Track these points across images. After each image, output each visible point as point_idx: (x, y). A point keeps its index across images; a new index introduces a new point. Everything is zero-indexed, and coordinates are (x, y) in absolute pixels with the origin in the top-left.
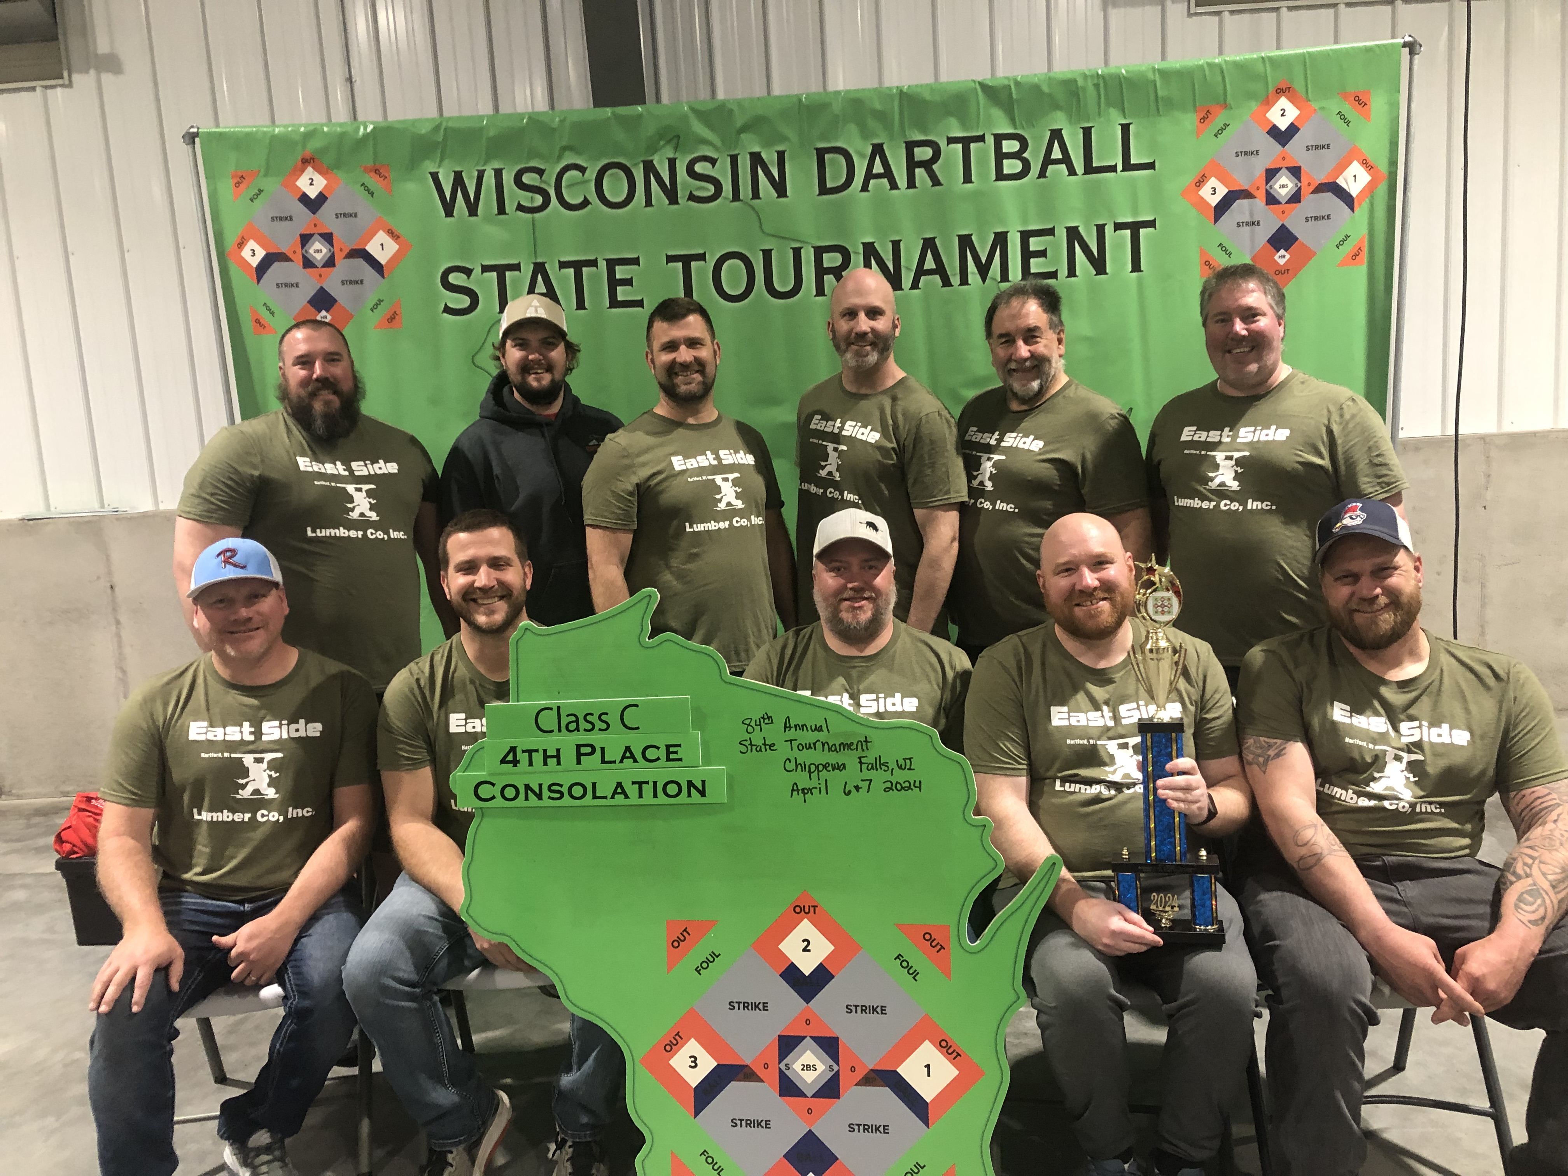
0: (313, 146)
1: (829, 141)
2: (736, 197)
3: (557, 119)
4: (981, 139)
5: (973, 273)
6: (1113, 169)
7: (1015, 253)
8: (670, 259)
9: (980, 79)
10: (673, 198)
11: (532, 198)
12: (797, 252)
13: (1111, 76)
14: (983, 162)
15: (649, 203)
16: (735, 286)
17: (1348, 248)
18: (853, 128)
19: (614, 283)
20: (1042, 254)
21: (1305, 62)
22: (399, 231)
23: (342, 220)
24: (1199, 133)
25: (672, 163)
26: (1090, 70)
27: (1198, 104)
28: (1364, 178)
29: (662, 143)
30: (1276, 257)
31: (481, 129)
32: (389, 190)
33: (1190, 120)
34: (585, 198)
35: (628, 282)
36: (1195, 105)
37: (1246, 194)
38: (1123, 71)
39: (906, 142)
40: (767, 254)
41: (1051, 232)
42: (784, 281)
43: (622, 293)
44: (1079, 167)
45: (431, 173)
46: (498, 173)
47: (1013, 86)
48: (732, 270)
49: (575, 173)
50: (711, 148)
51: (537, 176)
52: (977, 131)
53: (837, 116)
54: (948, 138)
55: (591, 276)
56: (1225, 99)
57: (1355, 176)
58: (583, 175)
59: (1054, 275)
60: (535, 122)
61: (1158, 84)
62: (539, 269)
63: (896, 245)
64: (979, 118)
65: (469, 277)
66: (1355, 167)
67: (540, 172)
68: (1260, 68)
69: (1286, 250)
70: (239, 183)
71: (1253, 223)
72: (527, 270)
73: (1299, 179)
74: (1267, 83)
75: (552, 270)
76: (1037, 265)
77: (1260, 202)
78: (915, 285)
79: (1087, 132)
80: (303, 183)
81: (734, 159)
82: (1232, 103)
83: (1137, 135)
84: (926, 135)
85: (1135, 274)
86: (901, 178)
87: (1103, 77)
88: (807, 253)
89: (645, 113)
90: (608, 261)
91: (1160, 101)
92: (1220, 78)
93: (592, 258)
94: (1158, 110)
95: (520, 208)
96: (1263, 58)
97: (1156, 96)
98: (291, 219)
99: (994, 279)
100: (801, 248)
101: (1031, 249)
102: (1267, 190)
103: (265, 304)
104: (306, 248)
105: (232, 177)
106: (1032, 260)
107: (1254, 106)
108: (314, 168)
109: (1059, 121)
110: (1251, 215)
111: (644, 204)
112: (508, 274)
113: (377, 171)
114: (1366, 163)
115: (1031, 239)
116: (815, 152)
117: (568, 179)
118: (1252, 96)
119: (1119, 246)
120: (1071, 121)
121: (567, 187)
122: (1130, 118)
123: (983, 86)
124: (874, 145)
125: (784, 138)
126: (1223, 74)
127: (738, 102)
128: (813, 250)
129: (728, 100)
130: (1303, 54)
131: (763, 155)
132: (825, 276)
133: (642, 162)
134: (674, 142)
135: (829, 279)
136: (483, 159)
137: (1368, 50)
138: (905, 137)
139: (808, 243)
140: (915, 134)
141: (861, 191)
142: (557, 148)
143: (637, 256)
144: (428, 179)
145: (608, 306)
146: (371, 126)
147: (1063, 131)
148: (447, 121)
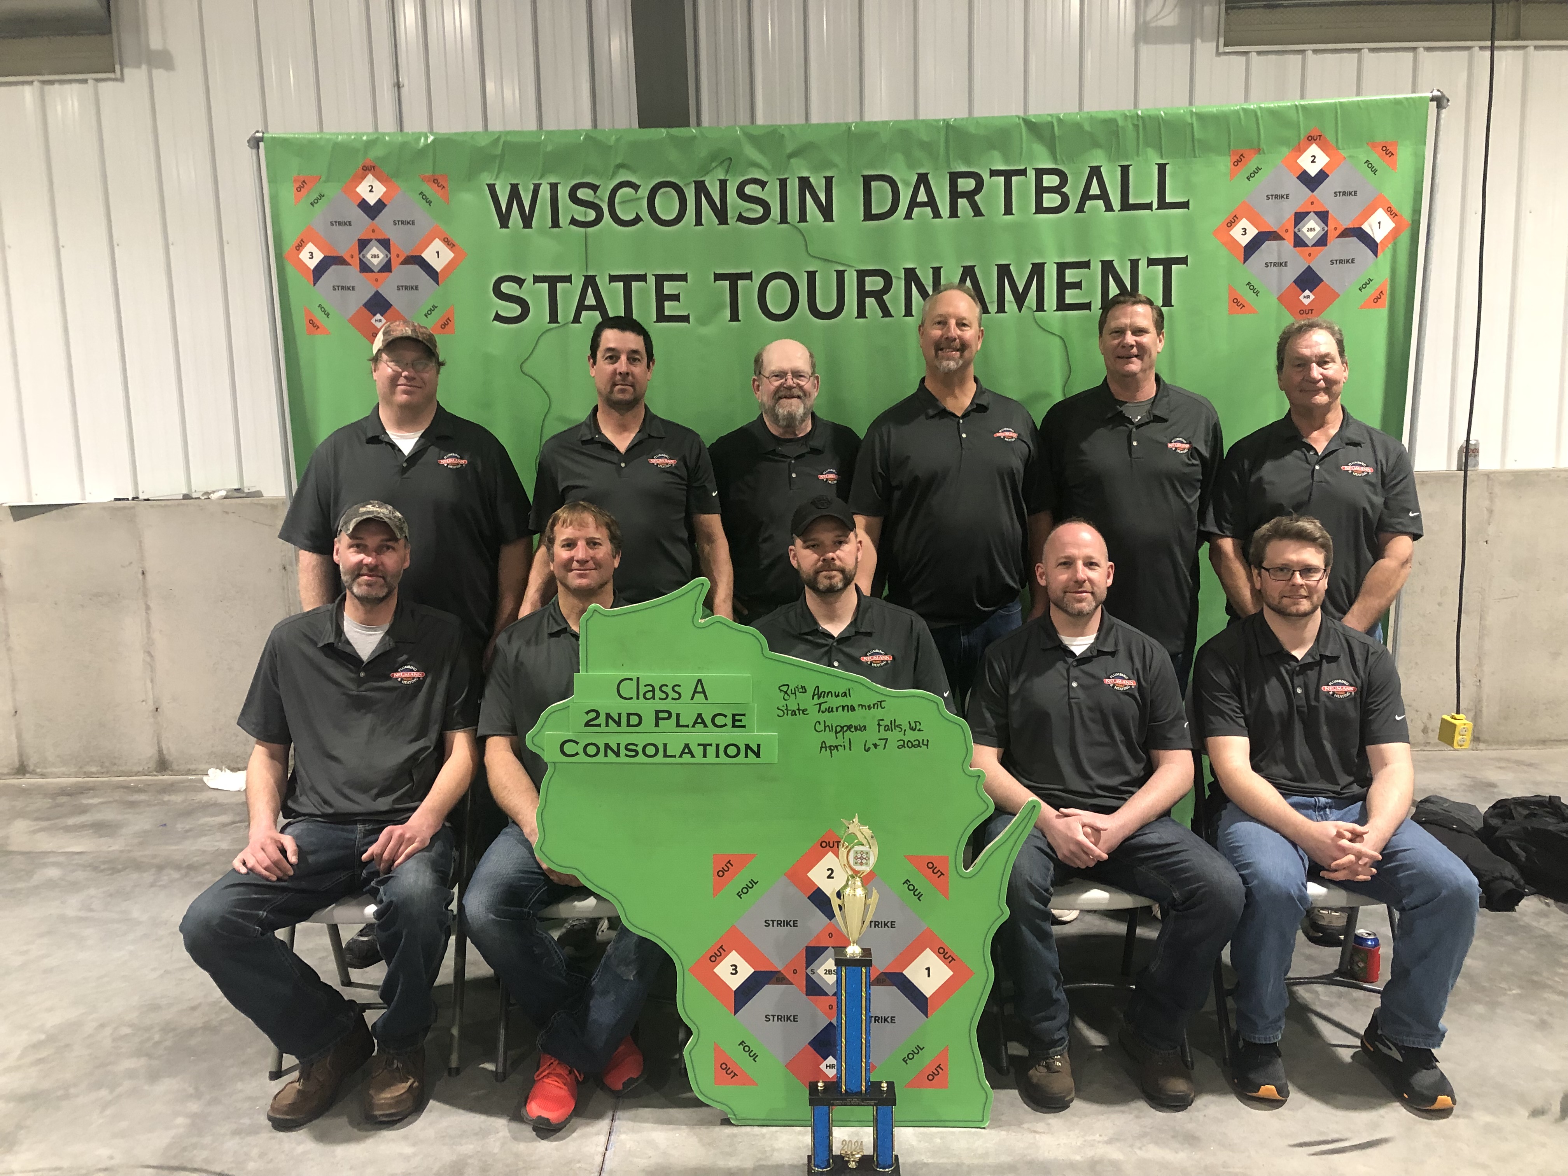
0: (375, 154)
1: (875, 169)
2: (784, 219)
3: (613, 138)
4: (1023, 172)
5: (1010, 302)
6: (1148, 206)
7: (1051, 284)
8: (718, 277)
9: (1024, 115)
10: (723, 219)
11: (585, 212)
12: (840, 275)
13: (1150, 117)
14: (1023, 195)
15: (699, 222)
16: (778, 306)
17: (1370, 291)
18: (900, 157)
19: (661, 298)
20: (1077, 285)
21: (1337, 112)
24: (1232, 175)
25: (723, 184)
26: (1130, 111)
27: (1232, 148)
28: (1389, 225)
29: (714, 165)
30: (1301, 298)
31: (540, 144)
32: (447, 200)
33: (1224, 163)
34: (637, 214)
35: (676, 298)
36: (1229, 149)
37: (1274, 236)
38: (1162, 113)
39: (951, 173)
40: (811, 275)
41: (1086, 265)
42: (826, 302)
43: (669, 308)
44: (1116, 204)
45: (488, 185)
46: (554, 187)
47: (1055, 124)
48: (778, 290)
49: (627, 190)
50: (761, 170)
51: (592, 192)
52: (1019, 166)
53: (885, 145)
54: (991, 171)
55: (641, 290)
56: (1259, 144)
58: (636, 192)
59: (1087, 306)
60: (592, 139)
61: (1195, 125)
62: (590, 281)
63: (937, 271)
64: (1021, 153)
65: (521, 287)
66: (1380, 215)
67: (594, 188)
68: (1293, 115)
71: (1281, 264)
72: (578, 282)
74: (1299, 131)
75: (602, 282)
76: (1072, 297)
77: (1288, 244)
79: (1125, 170)
80: (362, 190)
81: (783, 183)
82: (1265, 148)
83: (1173, 175)
84: (970, 167)
86: (944, 207)
87: (1142, 117)
88: (850, 275)
89: (698, 135)
90: (656, 276)
91: (1196, 142)
92: (1254, 124)
93: (642, 272)
94: (1194, 151)
95: (574, 222)
96: (1296, 106)
97: (1193, 136)
98: (350, 225)
99: (1029, 308)
100: (844, 271)
101: (1067, 281)
103: (320, 305)
106: (1067, 291)
107: (1285, 151)
109: (1098, 158)
110: (1279, 256)
111: (694, 223)
112: (558, 284)
113: (435, 181)
115: (1068, 272)
116: (862, 179)
117: (621, 196)
118: (1284, 142)
119: (1151, 281)
120: (1110, 159)
121: (620, 203)
122: (1166, 158)
123: (1027, 122)
124: (919, 174)
125: (831, 165)
126: (1257, 120)
127: (790, 128)
128: (855, 273)
129: (780, 126)
130: (1335, 104)
131: (811, 179)
132: (867, 300)
133: (696, 182)
134: (726, 164)
135: (870, 302)
136: (539, 173)
137: (1397, 102)
138: (949, 168)
139: (851, 267)
140: (958, 165)
141: (905, 218)
142: (612, 165)
143: (685, 273)
144: (485, 191)
145: (655, 319)
146: (433, 137)
147: (1101, 168)
148: (506, 135)
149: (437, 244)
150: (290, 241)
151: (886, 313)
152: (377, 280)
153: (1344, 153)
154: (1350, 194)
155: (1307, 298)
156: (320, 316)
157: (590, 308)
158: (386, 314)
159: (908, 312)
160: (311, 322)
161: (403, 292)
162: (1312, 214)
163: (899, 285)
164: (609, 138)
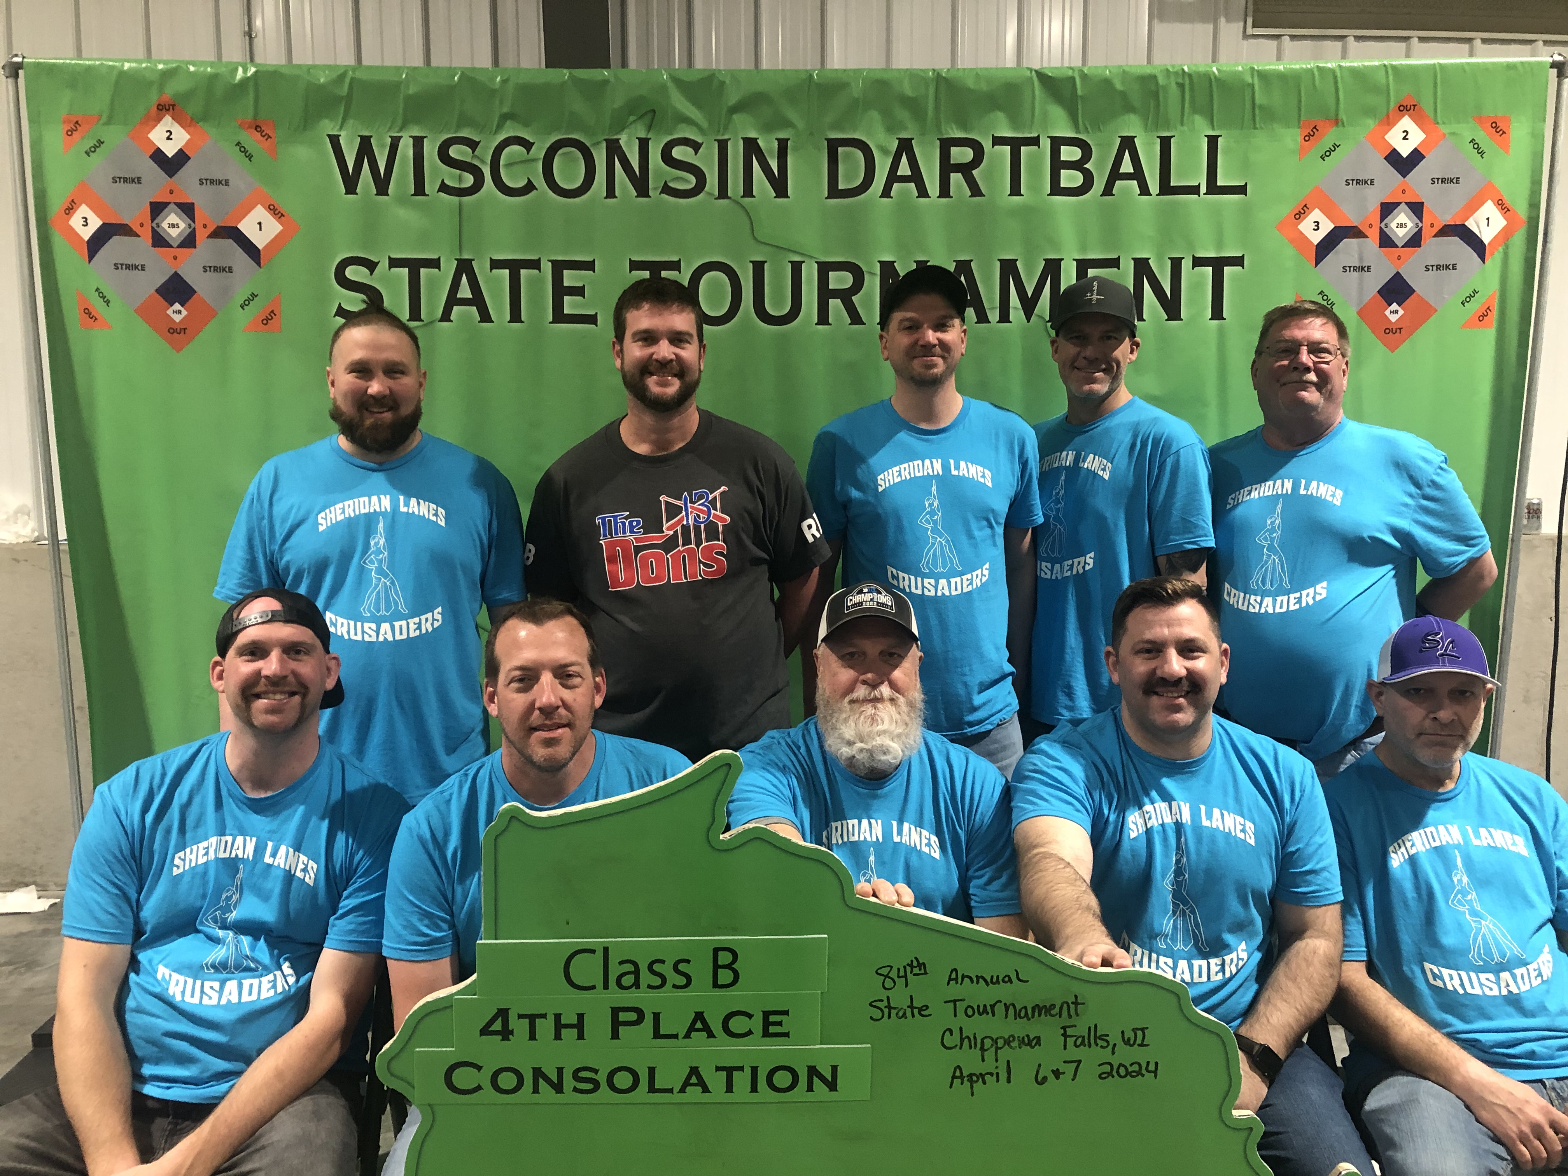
0: (172, 89)
1: (845, 131)
2: (723, 193)
3: (499, 79)
4: (1035, 141)
5: (1015, 308)
6: (1195, 190)
8: (636, 265)
9: (1038, 66)
10: (642, 190)
11: (460, 176)
12: (797, 268)
13: (1199, 74)
14: (1035, 171)
15: (611, 193)
16: (714, 305)
18: (875, 115)
19: (560, 291)
21: (1435, 76)
22: (283, 206)
24: (1303, 152)
25: (644, 144)
26: (1173, 66)
27: (1303, 117)
28: (1499, 222)
29: (632, 118)
31: (399, 83)
32: (273, 152)
33: (1292, 137)
34: (529, 180)
35: (578, 291)
36: (1299, 120)
37: (1355, 232)
38: (1214, 70)
39: (941, 140)
40: (758, 267)
41: (1114, 263)
42: (778, 304)
43: (570, 306)
44: (1154, 186)
45: (329, 136)
46: (418, 142)
47: (1077, 80)
48: (715, 286)
49: (515, 149)
50: (695, 128)
51: (470, 150)
52: (1031, 133)
53: (856, 101)
54: (994, 138)
55: (531, 281)
56: (1337, 115)
57: (1488, 219)
58: (529, 151)
60: (469, 79)
61: (1257, 88)
62: (465, 267)
64: (1033, 115)
65: (372, 273)
66: (1489, 209)
67: (473, 145)
68: (1381, 78)
70: (72, 131)
71: (1363, 269)
72: (449, 268)
73: (1421, 221)
74: (1388, 97)
75: (481, 268)
77: (1372, 243)
79: (1165, 143)
80: (157, 136)
81: (723, 146)
82: (1345, 119)
83: (1226, 151)
84: (967, 132)
85: (1215, 322)
86: (932, 184)
87: (1190, 76)
88: (810, 268)
89: (612, 80)
90: (554, 262)
91: (1257, 109)
92: (1332, 88)
93: (535, 257)
94: (1254, 121)
95: (444, 188)
96: (1387, 66)
97: (1253, 101)
98: (139, 182)
100: (801, 263)
104: (156, 221)
107: (1371, 123)
108: (173, 119)
109: (1132, 126)
110: (1361, 259)
111: (605, 194)
112: (422, 270)
113: (257, 128)
116: (826, 143)
117: (508, 156)
118: (1369, 111)
119: (1197, 286)
120: (1146, 128)
121: (505, 165)
122: (1220, 128)
123: (1040, 75)
124: (900, 140)
125: (787, 124)
126: (1336, 82)
127: (734, 74)
128: (816, 266)
129: (719, 71)
130: (1434, 65)
131: (760, 142)
132: (831, 301)
133: (605, 140)
134: (648, 118)
135: (835, 304)
136: (399, 122)
137: (1510, 67)
138: (940, 131)
139: (811, 257)
140: (952, 129)
141: (881, 197)
142: (497, 115)
143: (591, 259)
144: (325, 143)
145: (551, 320)
146: (253, 70)
147: (1135, 139)
148: (354, 70)
149: (259, 213)
150: (56, 204)
151: (856, 319)
152: (175, 258)
154: (1452, 181)
156: (97, 305)
157: (464, 302)
158: (186, 305)
160: (88, 312)
162: (1403, 205)
163: (872, 284)
164: (493, 79)
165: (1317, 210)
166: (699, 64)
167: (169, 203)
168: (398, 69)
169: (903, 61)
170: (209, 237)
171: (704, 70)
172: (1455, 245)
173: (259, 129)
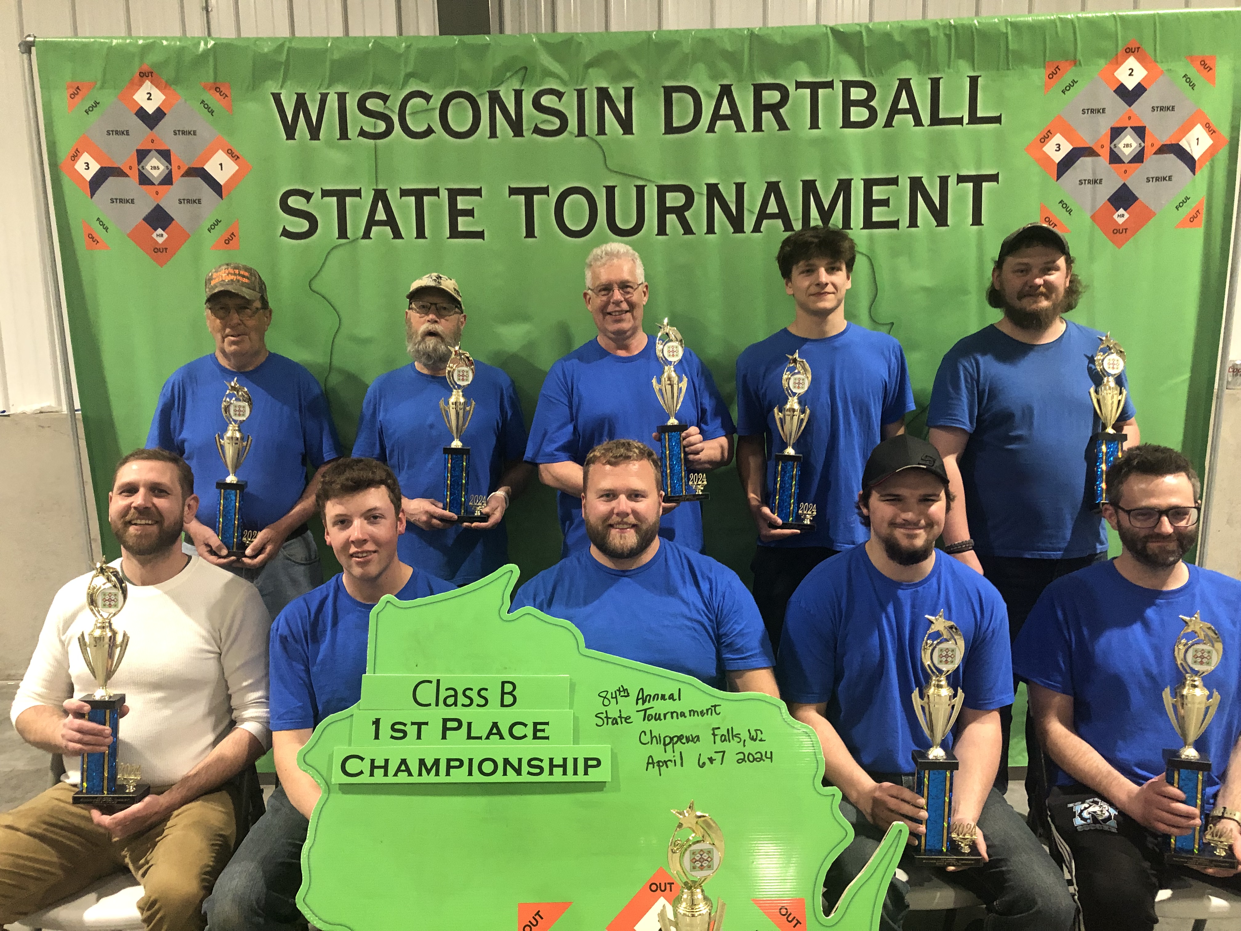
0: (151, 59)
1: (678, 80)
2: (581, 132)
3: (404, 45)
4: (829, 85)
5: (815, 218)
6: (959, 121)
7: (857, 200)
8: (513, 191)
9: (831, 24)
10: (518, 131)
11: (375, 124)
12: (640, 190)
13: (963, 26)
14: (830, 107)
15: (493, 134)
16: (576, 222)
18: (701, 67)
19: (455, 213)
20: (885, 203)
21: (1155, 24)
22: (238, 151)
23: (181, 137)
24: (1047, 87)
25: (518, 95)
26: (942, 20)
27: (1047, 60)
28: (1207, 141)
29: (508, 74)
30: (1115, 216)
31: (326, 50)
32: (229, 108)
33: (1038, 75)
34: (429, 125)
35: (469, 213)
36: (1044, 61)
37: (1089, 152)
38: (976, 22)
39: (755, 86)
40: (610, 191)
41: (894, 181)
42: (626, 218)
43: (463, 224)
44: (926, 118)
45: (273, 94)
46: (342, 97)
47: (864, 34)
48: (575, 205)
49: (418, 101)
50: (558, 81)
51: (381, 102)
52: (826, 78)
53: (687, 55)
54: (797, 82)
55: (432, 205)
56: (1075, 57)
57: (1198, 139)
58: (428, 102)
59: (894, 224)
60: (382, 46)
61: (1010, 36)
62: (380, 195)
63: (740, 187)
64: (828, 64)
65: (308, 201)
66: (1199, 131)
67: (384, 98)
68: (1111, 25)
69: (1125, 210)
70: (74, 94)
71: (1096, 182)
72: (368, 197)
74: (1117, 43)
75: (393, 196)
76: (879, 213)
77: (1103, 161)
78: (757, 228)
79: (935, 83)
80: (140, 97)
81: (581, 94)
82: (1082, 60)
83: (984, 88)
84: (775, 78)
85: (975, 227)
86: (748, 121)
87: (955, 27)
88: (651, 190)
89: (493, 44)
90: (449, 190)
91: (1010, 54)
92: (1071, 35)
93: (435, 186)
94: (1008, 64)
95: (363, 133)
96: (1114, 16)
97: (1007, 47)
100: (644, 186)
101: (874, 198)
102: (1111, 148)
104: (142, 164)
105: (68, 89)
106: (874, 209)
107: (1102, 63)
109: (908, 70)
110: (1094, 173)
111: (488, 135)
112: (347, 198)
113: (217, 89)
114: (1209, 127)
115: (875, 189)
116: (662, 90)
117: (412, 107)
118: (1100, 53)
119: (961, 198)
120: (919, 72)
121: (410, 114)
122: (979, 70)
123: (834, 31)
124: (721, 86)
125: (630, 75)
126: (1074, 30)
127: (589, 37)
128: (656, 188)
129: (577, 34)
130: (1154, 15)
131: (611, 91)
132: (668, 216)
133: (488, 92)
134: (521, 74)
135: (671, 218)
136: (326, 82)
137: (1216, 15)
138: (753, 78)
139: (654, 182)
140: (763, 77)
141: (708, 132)
142: (403, 74)
143: (479, 187)
144: (270, 100)
145: (448, 236)
146: (212, 43)
147: (911, 81)
148: (290, 41)
149: (221, 156)
150: (64, 152)
151: (688, 230)
152: (157, 193)
153: (1163, 67)
154: (1168, 108)
155: (1121, 217)
157: (381, 223)
159: (711, 230)
161: (186, 206)
162: (1129, 130)
163: (700, 202)
164: (398, 46)
165: (1058, 135)
166: (561, 28)
167: (150, 151)
168: (325, 39)
169: (723, 22)
170: (183, 176)
171: (565, 34)
172: (1171, 160)
173: (218, 90)
